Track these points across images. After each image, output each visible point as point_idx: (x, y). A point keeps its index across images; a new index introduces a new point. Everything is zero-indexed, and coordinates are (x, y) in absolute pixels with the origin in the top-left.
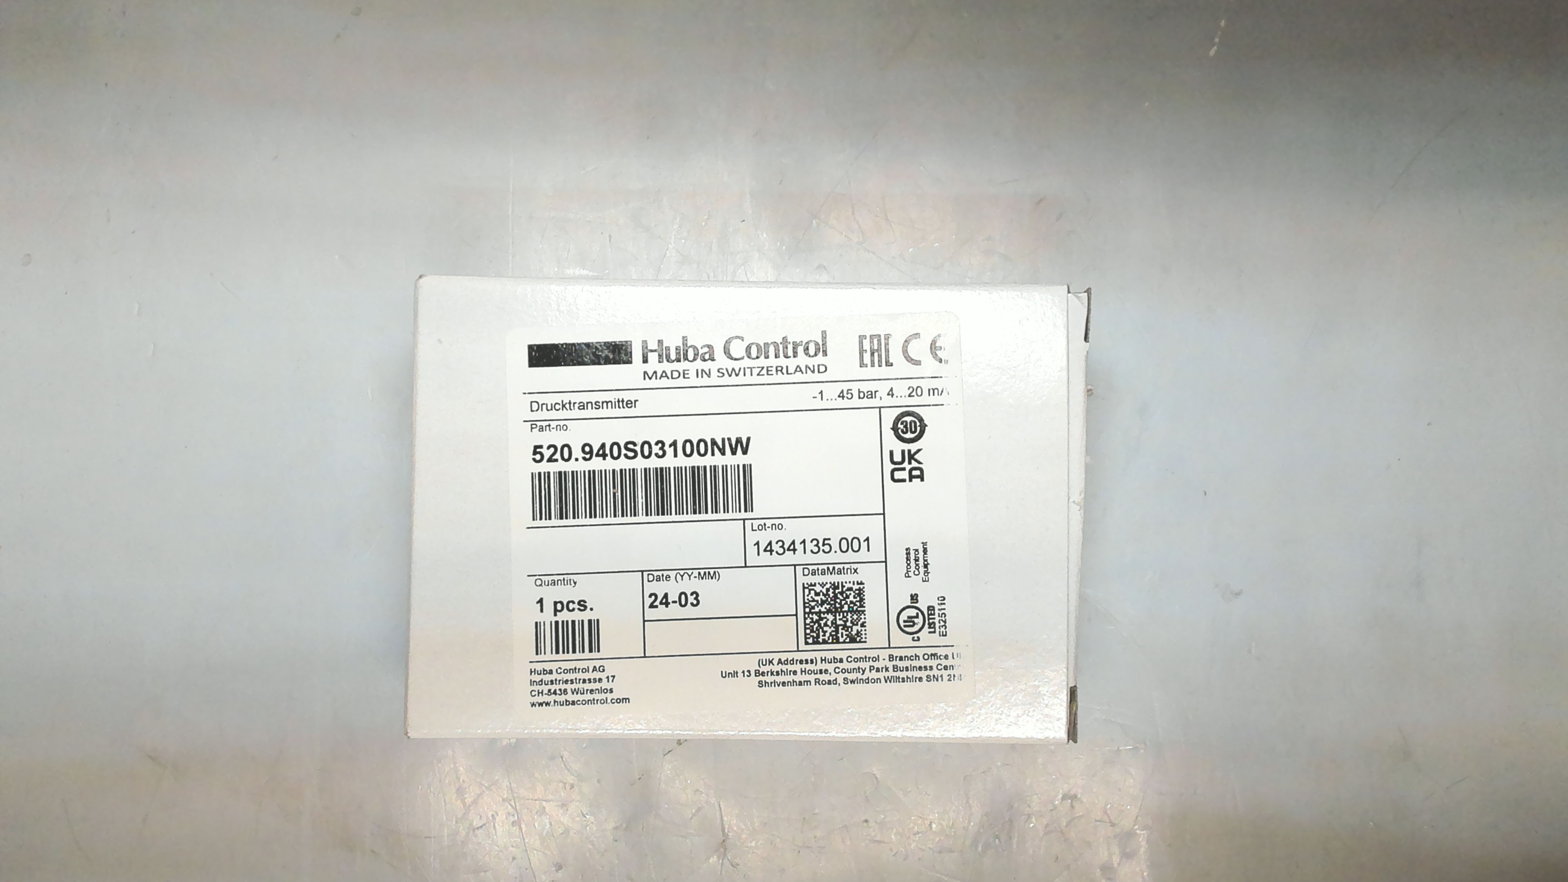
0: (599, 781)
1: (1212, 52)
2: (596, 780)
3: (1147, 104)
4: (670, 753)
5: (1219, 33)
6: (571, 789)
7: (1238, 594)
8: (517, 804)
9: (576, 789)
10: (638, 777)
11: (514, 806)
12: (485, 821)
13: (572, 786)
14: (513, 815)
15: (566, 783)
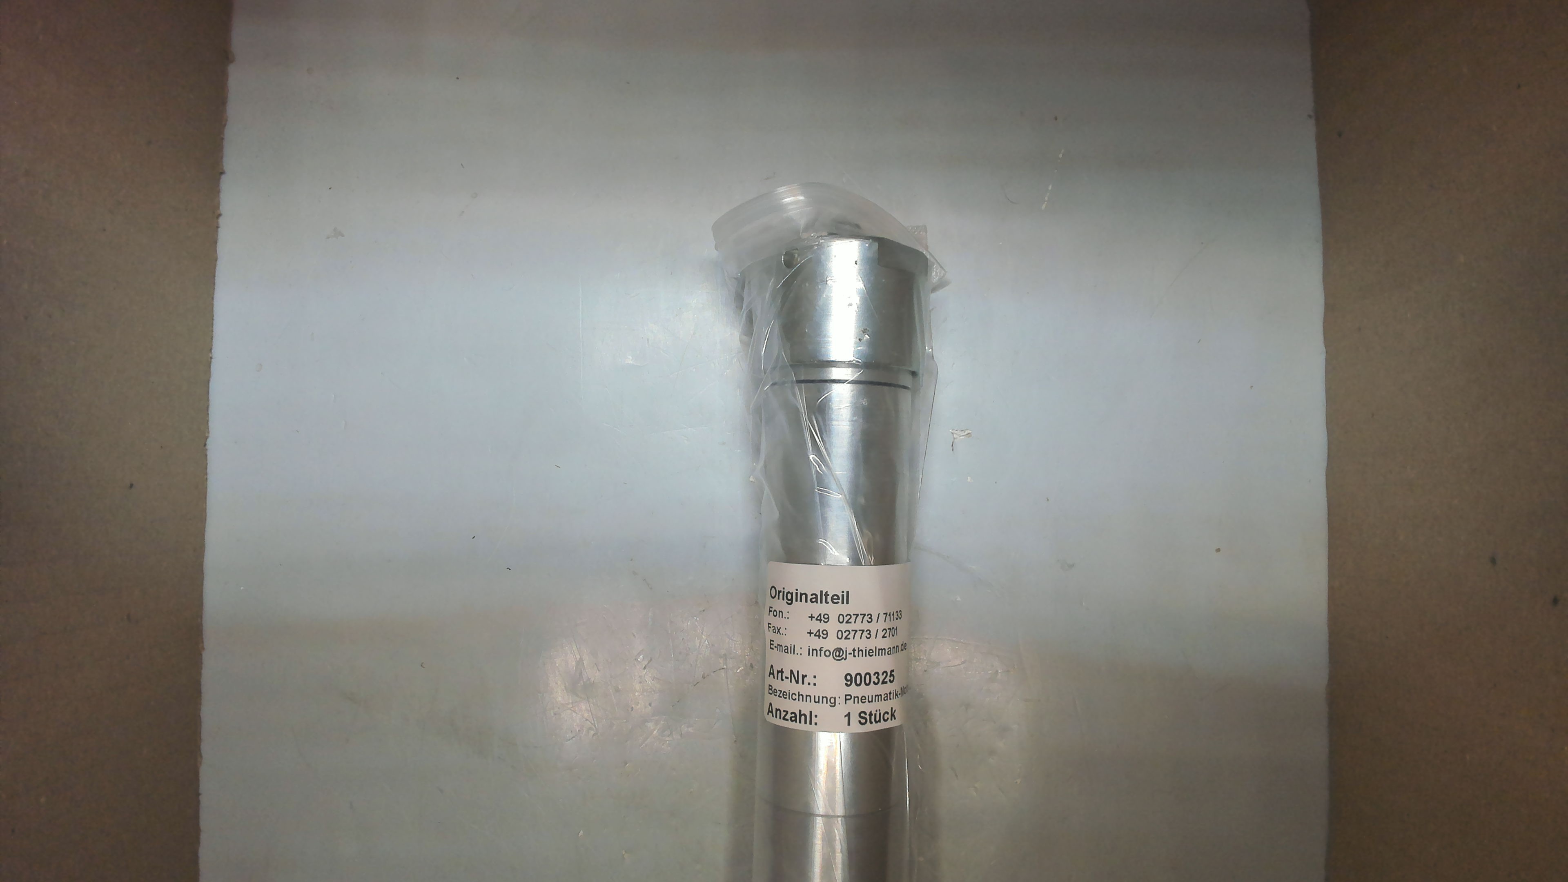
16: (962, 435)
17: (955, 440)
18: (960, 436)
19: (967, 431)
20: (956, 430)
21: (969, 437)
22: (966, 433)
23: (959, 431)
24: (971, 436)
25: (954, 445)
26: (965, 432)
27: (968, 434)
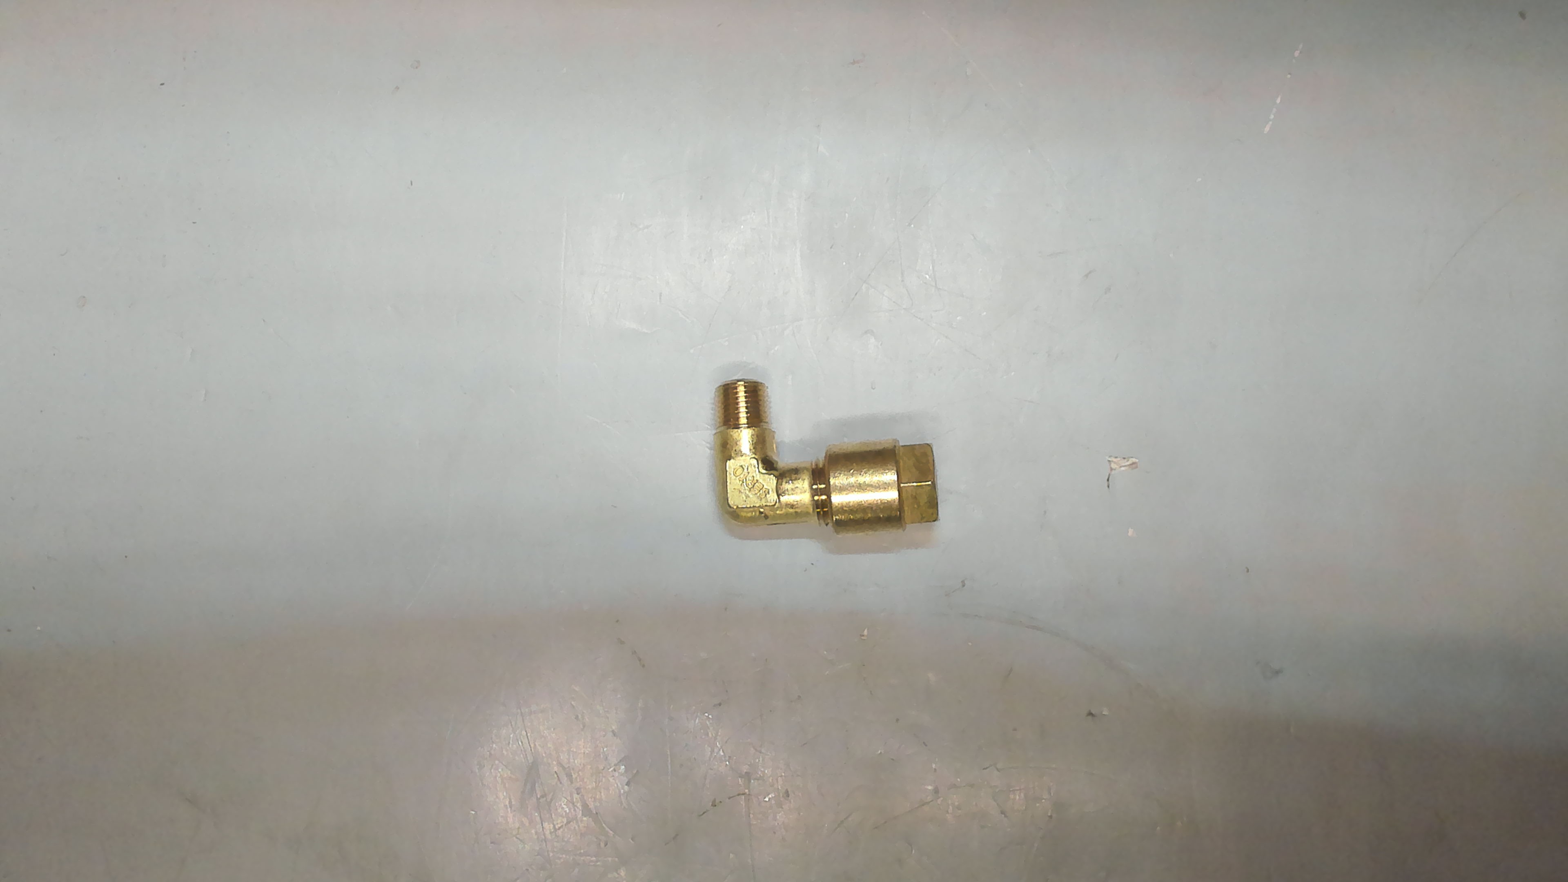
0: (632, 839)
1: (1267, 129)
3: (1200, 180)
4: (705, 814)
5: (1274, 110)
6: (605, 846)
7: (1277, 672)
9: (609, 846)
10: (673, 837)
15: (600, 840)
16: (1124, 465)
17: (1113, 472)
18: (1121, 467)
20: (1116, 457)
21: (1133, 469)
22: (1131, 461)
23: (1119, 459)
24: (1137, 467)
25: (1110, 479)
26: (1128, 461)
27: (1133, 463)
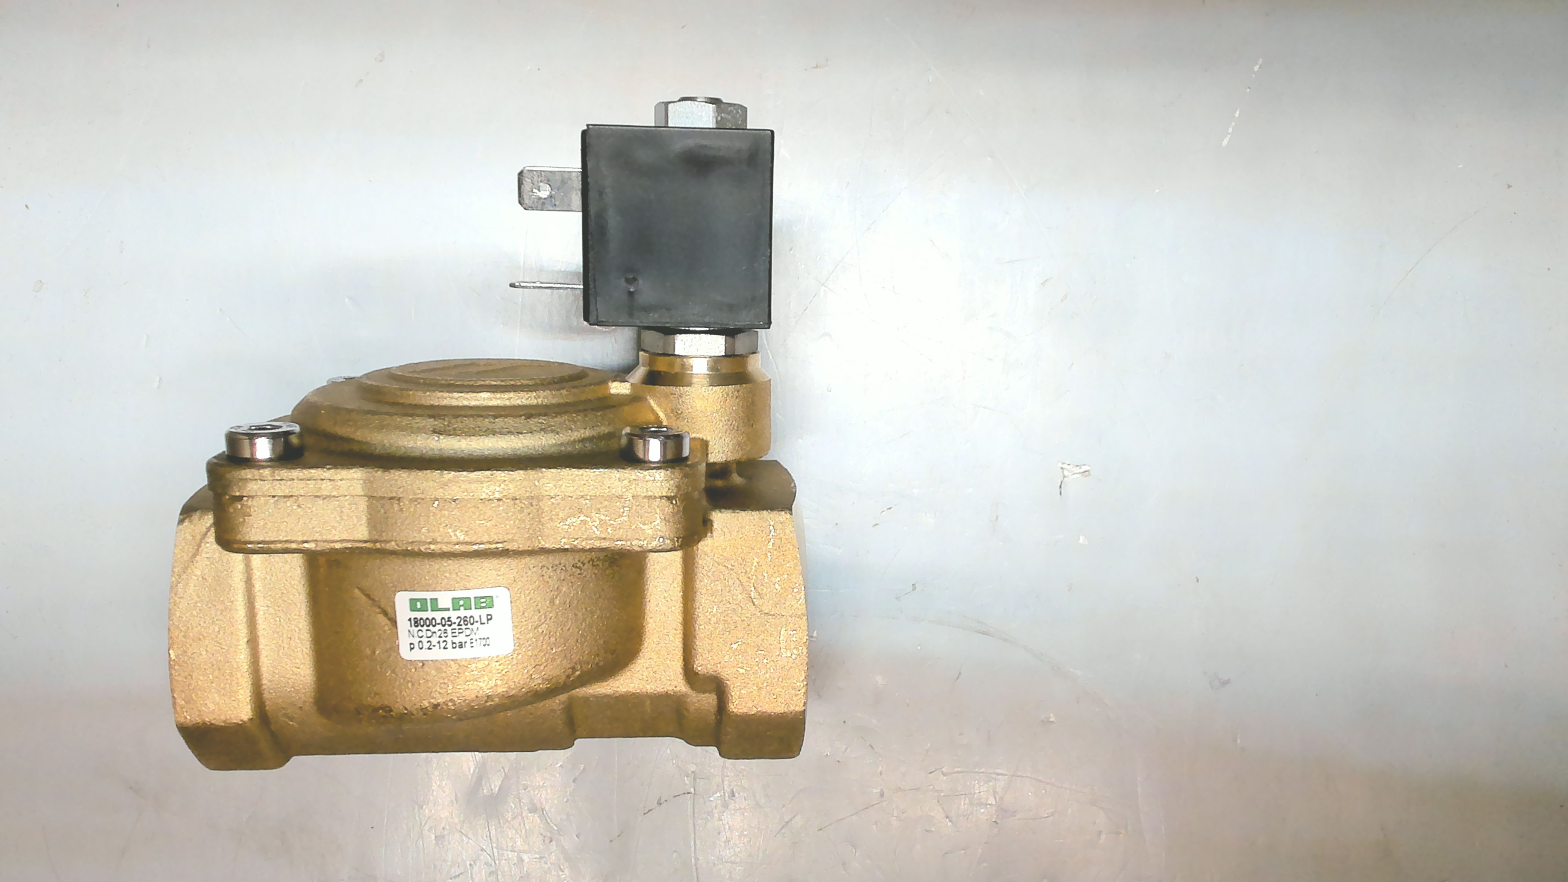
0: (577, 836)
1: (1225, 142)
2: (575, 836)
3: (1158, 190)
4: (650, 812)
5: (1233, 124)
6: (550, 842)
7: (1225, 683)
8: (496, 854)
9: (554, 843)
10: (617, 835)
11: (492, 856)
12: (462, 870)
13: (551, 841)
14: (491, 866)
15: (545, 837)
16: (1076, 472)
17: (1066, 479)
18: (1074, 474)
19: (1083, 467)
20: (1069, 465)
21: (1086, 476)
22: (1084, 468)
23: (1071, 466)
24: (1090, 475)
25: (1062, 486)
26: (1081, 468)
27: (1086, 471)
